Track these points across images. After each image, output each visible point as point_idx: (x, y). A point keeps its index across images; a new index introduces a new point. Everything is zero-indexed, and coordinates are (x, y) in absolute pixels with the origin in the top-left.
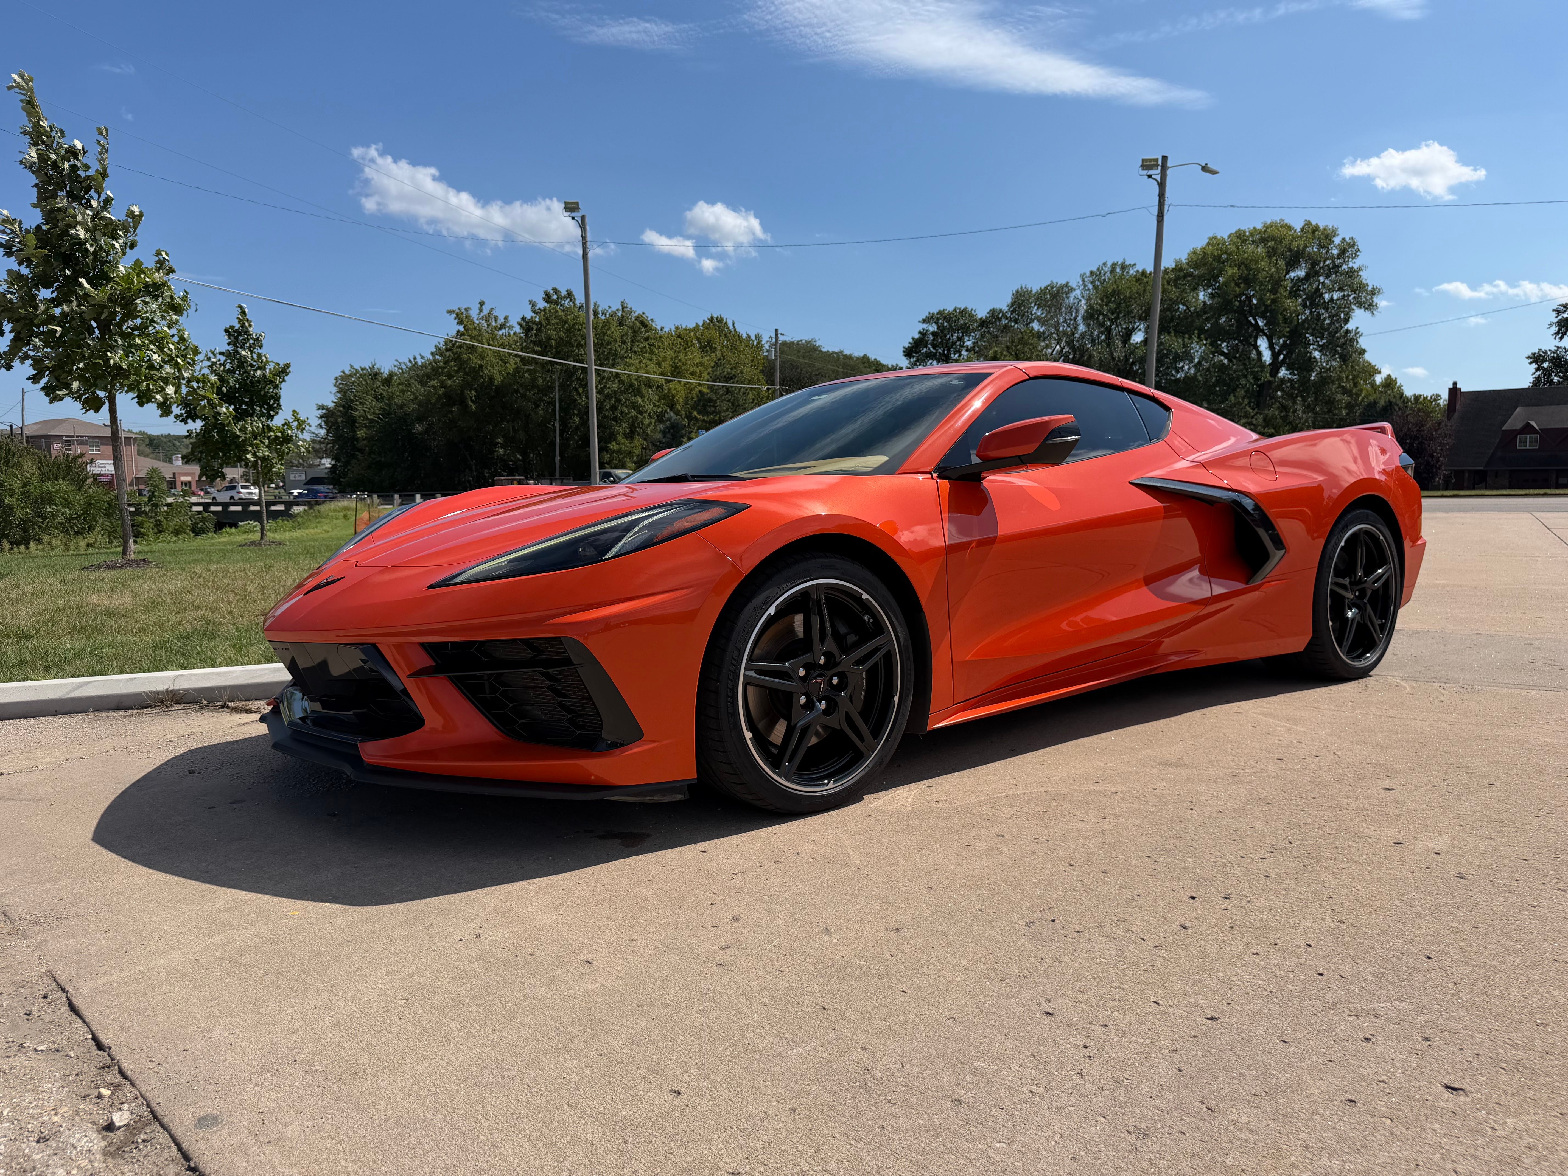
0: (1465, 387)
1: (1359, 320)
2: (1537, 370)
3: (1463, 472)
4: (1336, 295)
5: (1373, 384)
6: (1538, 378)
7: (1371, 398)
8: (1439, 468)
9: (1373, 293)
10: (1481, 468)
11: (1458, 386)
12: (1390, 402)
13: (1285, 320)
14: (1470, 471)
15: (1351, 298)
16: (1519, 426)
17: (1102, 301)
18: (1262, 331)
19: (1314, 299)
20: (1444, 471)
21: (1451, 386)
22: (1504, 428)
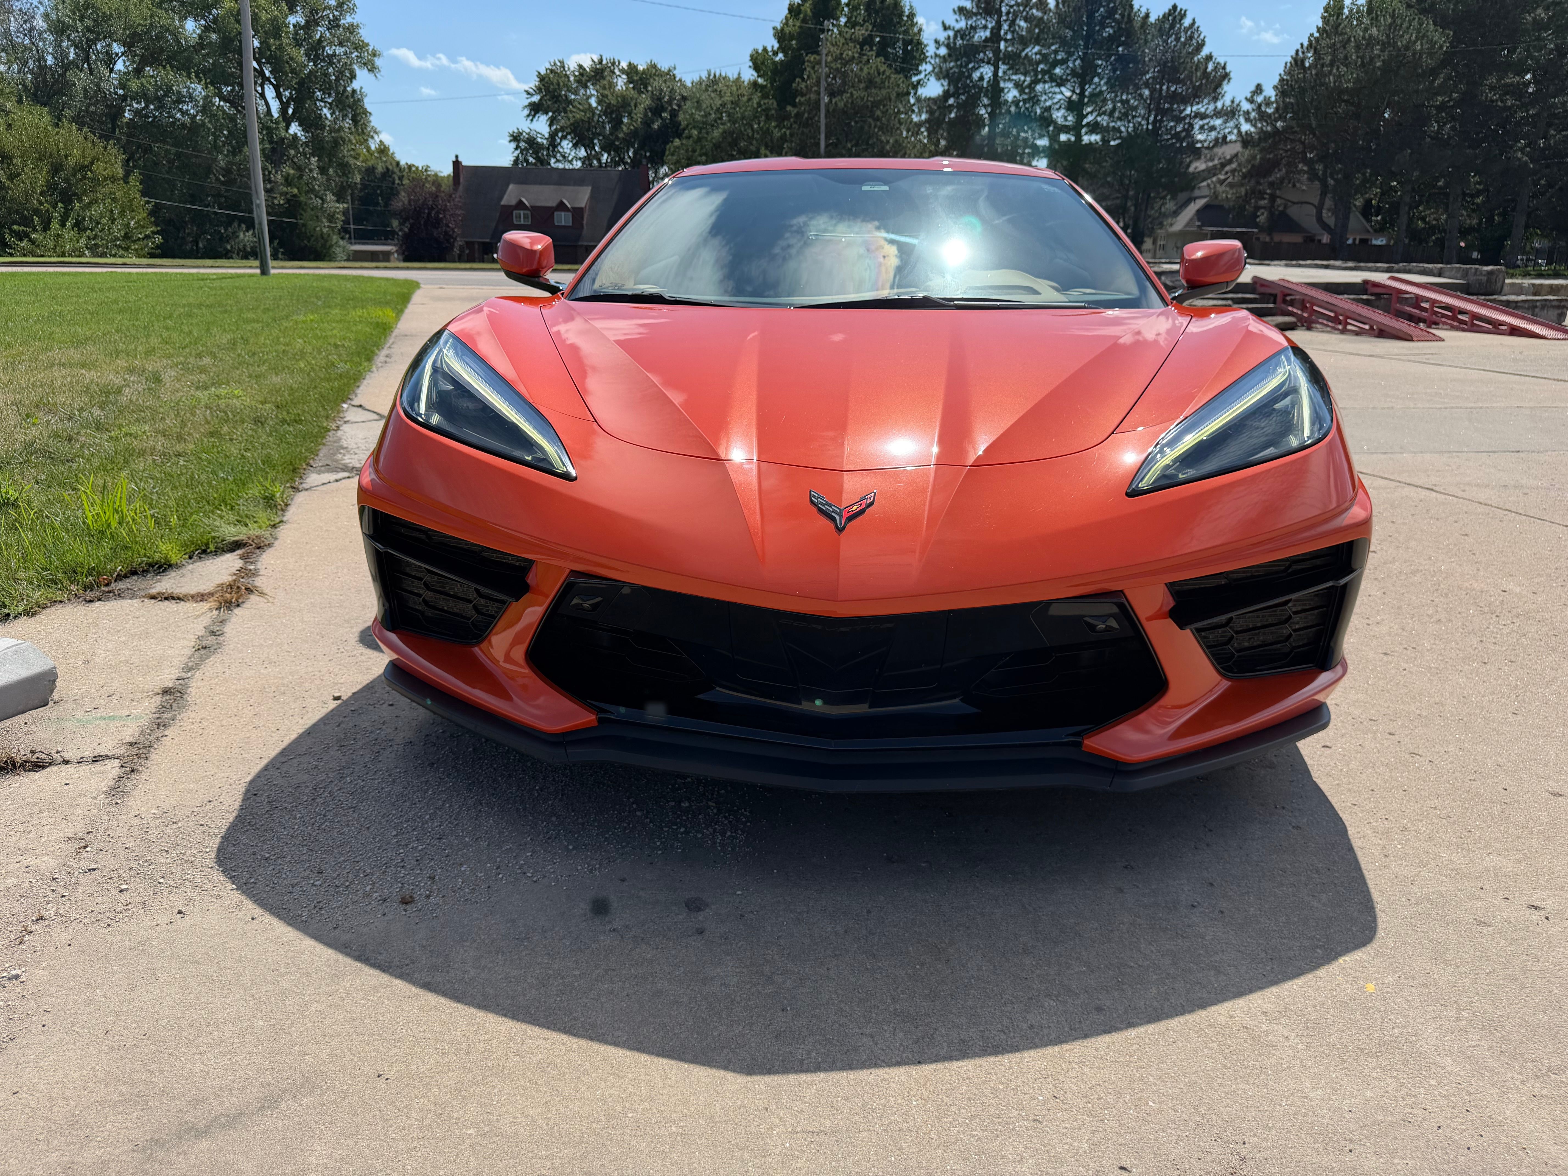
0: (466, 162)
1: (362, 81)
2: (516, 149)
3: (473, 243)
4: (340, 50)
5: (368, 149)
6: (517, 158)
7: (370, 164)
8: (455, 239)
9: (374, 54)
10: (488, 240)
11: (460, 159)
12: (388, 169)
13: (293, 71)
14: (479, 242)
15: (353, 56)
16: (513, 202)
17: (74, 14)
18: (268, 79)
19: (315, 50)
20: (459, 242)
21: (454, 159)
22: (502, 203)
